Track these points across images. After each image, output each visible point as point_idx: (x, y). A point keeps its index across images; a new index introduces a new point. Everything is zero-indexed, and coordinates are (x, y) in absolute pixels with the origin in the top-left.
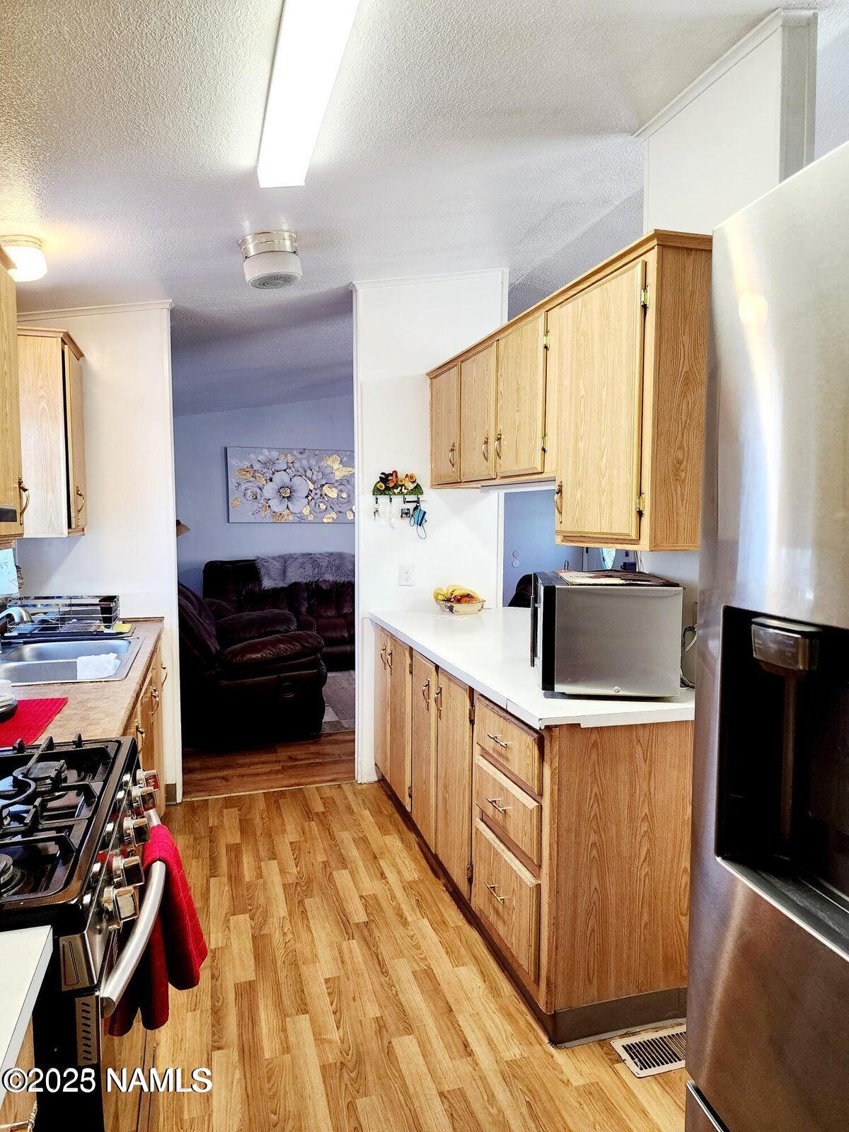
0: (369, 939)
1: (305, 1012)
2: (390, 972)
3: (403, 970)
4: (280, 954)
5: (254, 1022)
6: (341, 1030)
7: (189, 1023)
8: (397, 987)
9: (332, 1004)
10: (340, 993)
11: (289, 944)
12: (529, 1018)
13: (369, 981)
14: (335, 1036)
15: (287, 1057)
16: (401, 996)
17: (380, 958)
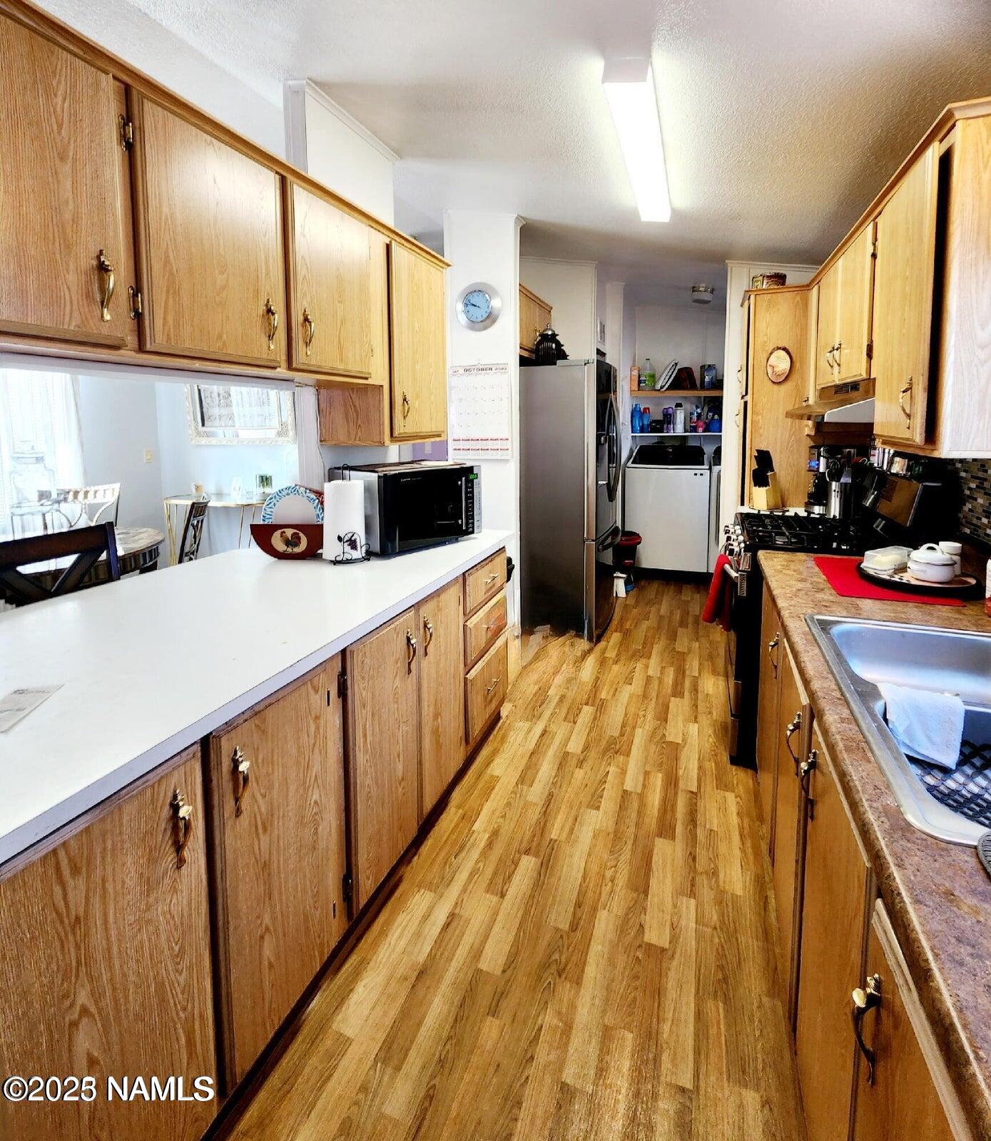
0: (538, 833)
1: (625, 792)
2: (547, 793)
3: (536, 793)
4: (626, 855)
5: (664, 801)
6: (607, 770)
7: (715, 821)
8: (551, 781)
9: (604, 788)
10: (593, 795)
11: (613, 863)
12: (495, 732)
13: (568, 793)
14: (612, 769)
15: (648, 768)
16: (554, 774)
17: (544, 809)
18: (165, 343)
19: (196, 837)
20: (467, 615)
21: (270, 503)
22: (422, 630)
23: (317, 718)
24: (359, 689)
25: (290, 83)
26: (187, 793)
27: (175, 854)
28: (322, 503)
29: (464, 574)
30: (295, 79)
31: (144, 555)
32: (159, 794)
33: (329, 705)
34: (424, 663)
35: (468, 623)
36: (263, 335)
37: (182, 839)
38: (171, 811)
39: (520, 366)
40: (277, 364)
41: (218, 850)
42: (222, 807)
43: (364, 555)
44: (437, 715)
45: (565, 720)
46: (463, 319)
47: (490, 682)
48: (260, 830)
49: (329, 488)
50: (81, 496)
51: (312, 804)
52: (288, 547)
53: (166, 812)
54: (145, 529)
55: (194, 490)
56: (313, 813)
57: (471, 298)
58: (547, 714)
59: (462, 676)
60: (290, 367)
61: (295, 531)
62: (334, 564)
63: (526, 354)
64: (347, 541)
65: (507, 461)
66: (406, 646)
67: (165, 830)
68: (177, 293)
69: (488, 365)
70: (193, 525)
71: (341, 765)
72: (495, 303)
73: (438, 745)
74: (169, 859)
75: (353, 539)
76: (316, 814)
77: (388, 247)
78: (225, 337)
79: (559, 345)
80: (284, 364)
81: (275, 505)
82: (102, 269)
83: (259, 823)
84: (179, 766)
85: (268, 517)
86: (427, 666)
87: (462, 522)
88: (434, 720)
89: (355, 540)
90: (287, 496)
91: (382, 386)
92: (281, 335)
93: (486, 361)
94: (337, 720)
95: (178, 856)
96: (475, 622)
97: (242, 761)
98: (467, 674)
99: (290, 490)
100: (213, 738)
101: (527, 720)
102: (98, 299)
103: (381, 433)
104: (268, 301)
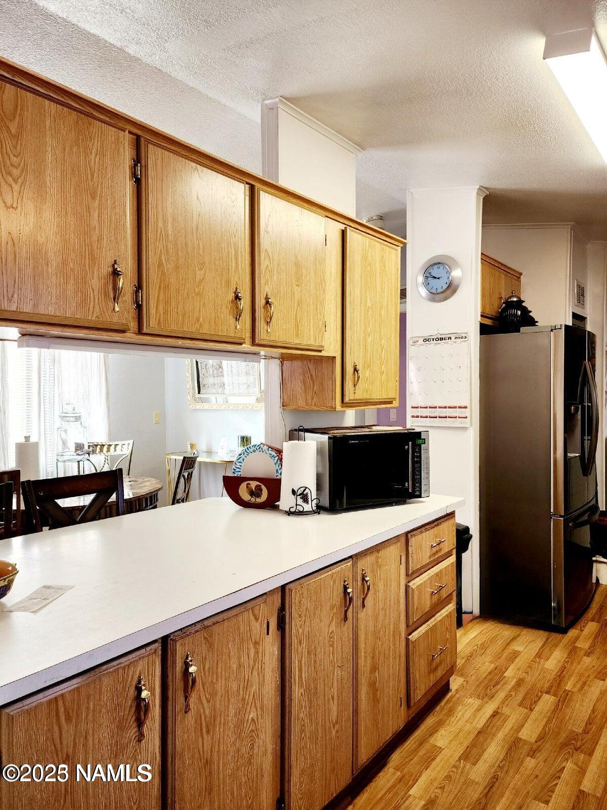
1: (582, 792)
2: (492, 775)
3: (480, 772)
6: (563, 765)
9: (557, 783)
10: (543, 788)
14: (569, 765)
17: (487, 790)
18: (156, 327)
19: (153, 719)
20: (411, 575)
21: (240, 458)
22: (360, 583)
23: (256, 643)
24: (296, 626)
25: (266, 102)
26: (149, 681)
27: (136, 729)
28: (281, 460)
29: (407, 533)
30: (271, 98)
31: (146, 499)
32: (128, 675)
33: (268, 634)
34: (362, 615)
35: (410, 584)
36: (231, 317)
37: (143, 718)
38: (136, 692)
39: (481, 334)
40: (242, 341)
41: (170, 736)
42: (174, 700)
43: (314, 508)
44: (374, 669)
45: (520, 705)
46: (423, 292)
47: (435, 648)
48: (204, 731)
49: (287, 446)
50: (105, 449)
51: (250, 721)
52: (252, 497)
53: (132, 692)
54: (149, 479)
55: (189, 448)
56: (250, 729)
57: (431, 271)
58: (501, 695)
59: (403, 635)
60: (253, 343)
61: (258, 483)
62: (289, 515)
63: (488, 322)
64: (300, 495)
65: (464, 429)
66: (342, 594)
67: (131, 706)
68: (167, 287)
69: (447, 334)
70: (184, 477)
71: (279, 693)
72: (456, 273)
73: (375, 699)
74: (132, 733)
75: (305, 493)
76: (252, 731)
77: (344, 233)
78: (201, 319)
79: (525, 311)
80: (248, 340)
81: (243, 459)
82: (115, 274)
83: (204, 724)
84: (143, 657)
85: (238, 470)
86: (365, 618)
87: (408, 484)
88: (371, 673)
89: (307, 494)
90: (253, 453)
91: (335, 357)
92: (246, 317)
93: (445, 331)
94: (275, 650)
95: (139, 731)
96: (419, 584)
97: (192, 665)
98: (410, 634)
99: (256, 447)
100: (171, 640)
101: (478, 697)
102: (112, 296)
103: (334, 398)
104: (236, 289)
